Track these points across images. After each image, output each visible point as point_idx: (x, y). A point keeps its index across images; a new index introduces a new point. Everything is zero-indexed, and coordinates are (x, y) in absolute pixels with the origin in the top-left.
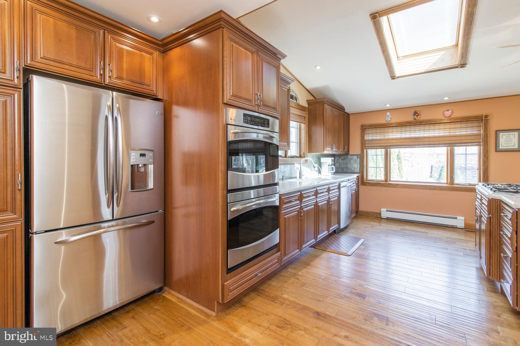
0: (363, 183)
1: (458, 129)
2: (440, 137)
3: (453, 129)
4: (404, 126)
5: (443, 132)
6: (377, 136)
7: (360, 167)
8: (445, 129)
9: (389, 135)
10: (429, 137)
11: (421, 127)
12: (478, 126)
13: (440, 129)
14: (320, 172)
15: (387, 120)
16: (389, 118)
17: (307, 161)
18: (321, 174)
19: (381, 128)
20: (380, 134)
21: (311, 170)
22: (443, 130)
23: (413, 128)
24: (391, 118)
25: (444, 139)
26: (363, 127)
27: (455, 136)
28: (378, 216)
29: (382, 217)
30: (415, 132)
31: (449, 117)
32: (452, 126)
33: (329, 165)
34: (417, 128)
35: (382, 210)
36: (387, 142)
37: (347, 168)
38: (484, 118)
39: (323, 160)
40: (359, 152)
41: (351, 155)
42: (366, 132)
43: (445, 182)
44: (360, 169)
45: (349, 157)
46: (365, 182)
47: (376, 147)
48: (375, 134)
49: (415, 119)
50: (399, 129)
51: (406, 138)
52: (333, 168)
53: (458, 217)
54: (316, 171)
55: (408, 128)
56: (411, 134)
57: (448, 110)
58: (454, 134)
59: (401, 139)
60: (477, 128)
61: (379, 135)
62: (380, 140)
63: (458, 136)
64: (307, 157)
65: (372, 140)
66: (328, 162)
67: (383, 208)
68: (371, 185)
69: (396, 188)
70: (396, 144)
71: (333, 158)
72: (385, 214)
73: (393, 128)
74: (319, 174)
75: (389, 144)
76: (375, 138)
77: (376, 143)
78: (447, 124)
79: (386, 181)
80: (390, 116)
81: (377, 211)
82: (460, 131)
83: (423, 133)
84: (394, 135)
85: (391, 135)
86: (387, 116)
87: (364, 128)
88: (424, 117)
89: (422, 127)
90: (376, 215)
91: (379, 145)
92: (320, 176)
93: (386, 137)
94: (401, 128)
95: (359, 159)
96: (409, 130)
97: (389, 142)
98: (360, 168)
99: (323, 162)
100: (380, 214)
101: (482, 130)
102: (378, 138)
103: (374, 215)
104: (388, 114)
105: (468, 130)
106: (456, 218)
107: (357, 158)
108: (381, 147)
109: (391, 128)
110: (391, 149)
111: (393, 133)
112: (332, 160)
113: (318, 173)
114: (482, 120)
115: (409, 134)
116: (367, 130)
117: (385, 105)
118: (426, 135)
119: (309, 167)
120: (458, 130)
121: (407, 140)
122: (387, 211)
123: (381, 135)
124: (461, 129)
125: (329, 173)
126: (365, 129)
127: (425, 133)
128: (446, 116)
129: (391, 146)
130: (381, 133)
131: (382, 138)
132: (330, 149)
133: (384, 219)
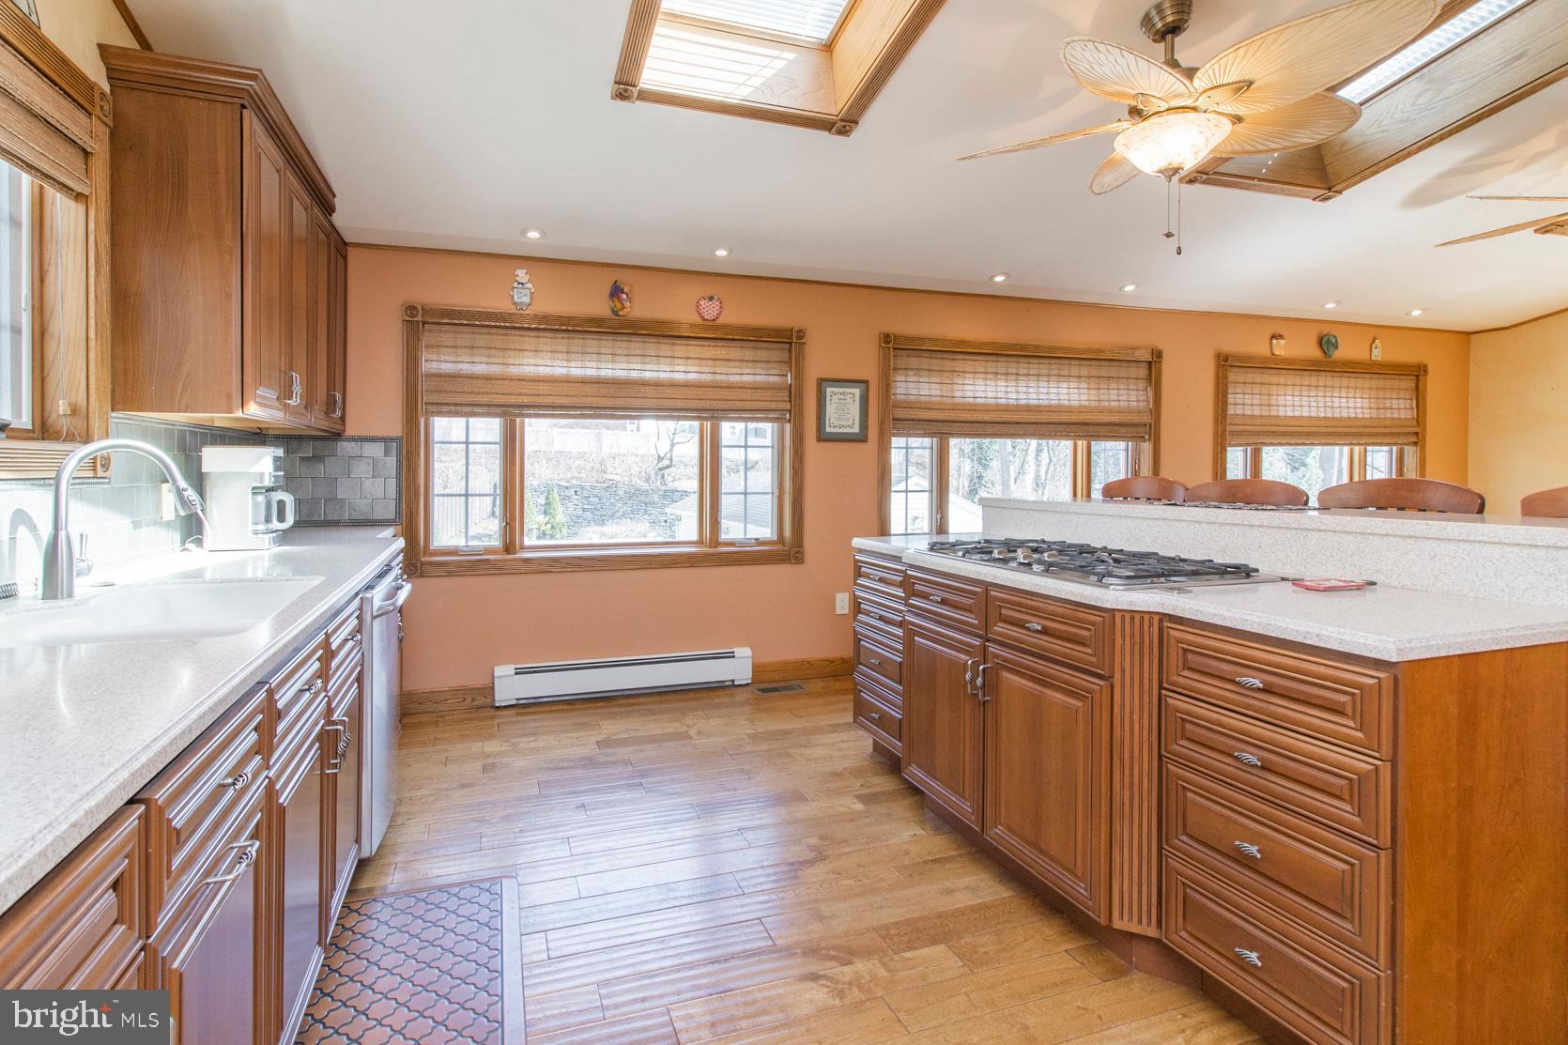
0: (414, 565)
1: (734, 364)
2: (687, 385)
3: (721, 363)
4: (580, 331)
5: (696, 369)
6: (476, 359)
7: (399, 493)
8: (702, 359)
9: (525, 361)
10: (657, 384)
11: (633, 345)
12: (779, 362)
13: (688, 358)
14: (192, 527)
15: (516, 299)
16: (524, 291)
17: (106, 466)
18: (199, 542)
19: (494, 330)
20: (489, 356)
21: (137, 525)
22: (696, 361)
23: (608, 344)
24: (532, 293)
25: (700, 392)
26: (413, 316)
27: (729, 387)
28: (481, 701)
29: (497, 705)
30: (613, 361)
31: (713, 320)
32: (721, 351)
33: (256, 491)
34: (622, 345)
35: (499, 671)
36: (518, 391)
37: (332, 499)
38: (794, 340)
39: (215, 459)
40: (394, 428)
41: (354, 439)
42: (427, 338)
43: (694, 537)
44: (398, 505)
45: (347, 447)
46: (422, 564)
47: (469, 409)
48: (468, 351)
49: (615, 313)
50: (561, 343)
51: (584, 381)
52: (281, 504)
53: (735, 650)
54: (169, 525)
55: (592, 343)
56: (603, 365)
57: (711, 298)
58: (724, 378)
59: (567, 380)
60: (777, 365)
61: (484, 360)
62: (488, 378)
63: (734, 385)
64: (107, 436)
65: (454, 377)
66: (256, 469)
67: (498, 665)
68: (450, 574)
69: (550, 576)
70: (549, 400)
71: (280, 452)
72: (510, 686)
73: (538, 337)
74: (190, 546)
75: (526, 400)
76: (465, 368)
77: (472, 393)
78: (707, 344)
79: (509, 547)
80: (529, 285)
81: (475, 680)
82: (738, 371)
83: (639, 367)
84: (541, 362)
85: (532, 361)
86: (515, 285)
87: (419, 318)
88: (640, 308)
89: (636, 346)
90: (473, 700)
91: (484, 399)
92: (196, 558)
93: (514, 371)
94: (568, 338)
95: (391, 462)
96: (595, 350)
97: (524, 391)
98: (399, 500)
99: (223, 474)
100: (490, 690)
101: (789, 375)
102: (480, 369)
103: (465, 700)
104: (522, 274)
105: (758, 371)
106: (731, 656)
107: (387, 453)
108: (489, 409)
109: (534, 334)
110: (527, 420)
111: (541, 354)
112: (276, 459)
113: (177, 536)
114: (790, 343)
115: (594, 364)
116: (431, 331)
117: (524, 232)
118: (648, 375)
119: (119, 503)
120: (736, 367)
121: (588, 389)
122: (516, 674)
123: (493, 360)
124: (741, 364)
125: (256, 533)
126: (424, 323)
127: (647, 367)
128: (707, 317)
129: (529, 407)
130: (493, 352)
131: (495, 369)
132: (272, 394)
133: (505, 707)
